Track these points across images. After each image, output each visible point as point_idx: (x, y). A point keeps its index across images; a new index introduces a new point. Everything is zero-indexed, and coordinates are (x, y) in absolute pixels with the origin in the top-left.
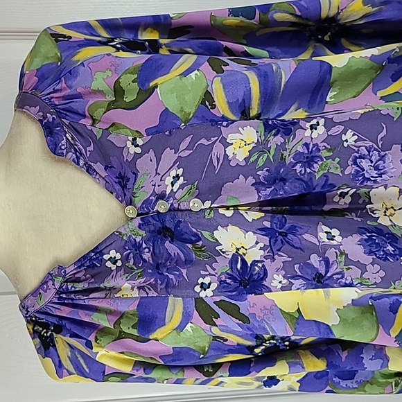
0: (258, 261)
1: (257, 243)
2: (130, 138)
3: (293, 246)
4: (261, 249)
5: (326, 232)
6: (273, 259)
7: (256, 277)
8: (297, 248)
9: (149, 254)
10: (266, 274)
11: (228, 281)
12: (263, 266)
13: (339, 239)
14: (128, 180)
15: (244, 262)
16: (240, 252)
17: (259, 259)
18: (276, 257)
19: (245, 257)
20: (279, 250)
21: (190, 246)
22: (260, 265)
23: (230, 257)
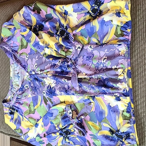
0: (54, 87)
1: (54, 82)
2: (26, 56)
3: (61, 83)
4: (55, 84)
5: (64, 80)
6: (57, 86)
7: (53, 91)
8: (62, 83)
9: (33, 84)
10: (55, 90)
11: (47, 92)
12: (55, 88)
13: (67, 81)
14: (26, 66)
15: (51, 87)
16: (50, 85)
17: (54, 86)
18: (58, 86)
19: (51, 86)
20: (58, 84)
21: (41, 82)
22: (54, 88)
23: (47, 86)
